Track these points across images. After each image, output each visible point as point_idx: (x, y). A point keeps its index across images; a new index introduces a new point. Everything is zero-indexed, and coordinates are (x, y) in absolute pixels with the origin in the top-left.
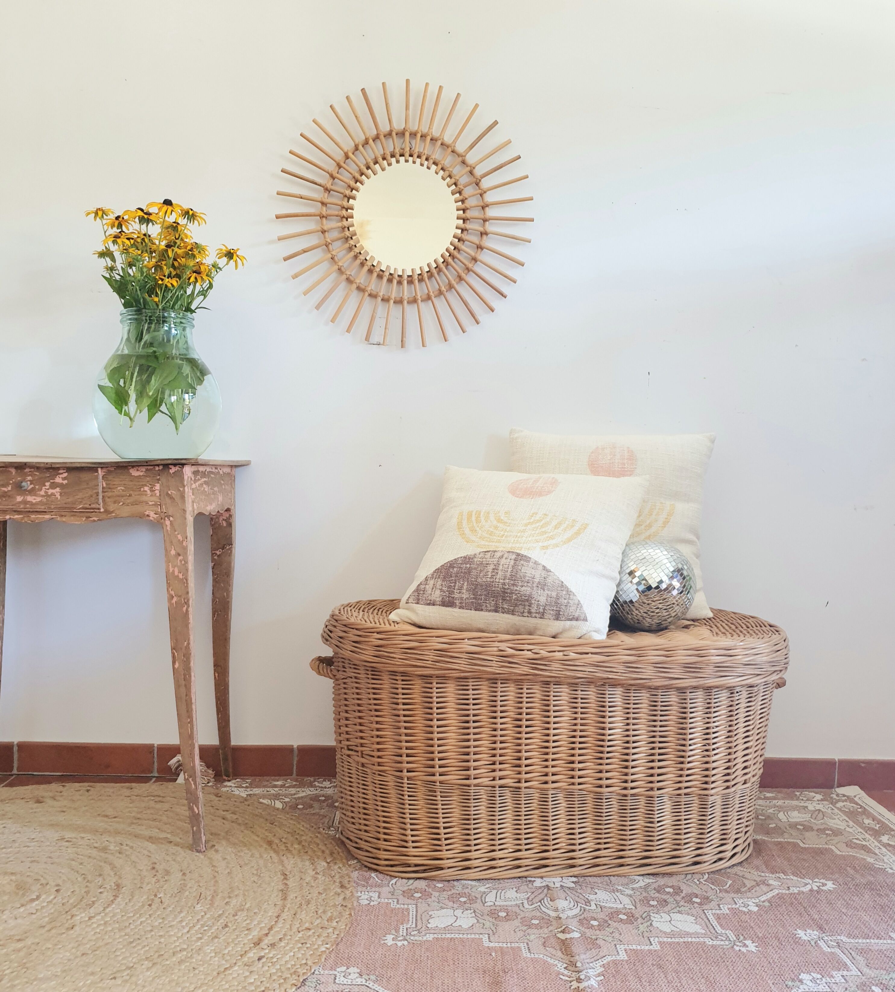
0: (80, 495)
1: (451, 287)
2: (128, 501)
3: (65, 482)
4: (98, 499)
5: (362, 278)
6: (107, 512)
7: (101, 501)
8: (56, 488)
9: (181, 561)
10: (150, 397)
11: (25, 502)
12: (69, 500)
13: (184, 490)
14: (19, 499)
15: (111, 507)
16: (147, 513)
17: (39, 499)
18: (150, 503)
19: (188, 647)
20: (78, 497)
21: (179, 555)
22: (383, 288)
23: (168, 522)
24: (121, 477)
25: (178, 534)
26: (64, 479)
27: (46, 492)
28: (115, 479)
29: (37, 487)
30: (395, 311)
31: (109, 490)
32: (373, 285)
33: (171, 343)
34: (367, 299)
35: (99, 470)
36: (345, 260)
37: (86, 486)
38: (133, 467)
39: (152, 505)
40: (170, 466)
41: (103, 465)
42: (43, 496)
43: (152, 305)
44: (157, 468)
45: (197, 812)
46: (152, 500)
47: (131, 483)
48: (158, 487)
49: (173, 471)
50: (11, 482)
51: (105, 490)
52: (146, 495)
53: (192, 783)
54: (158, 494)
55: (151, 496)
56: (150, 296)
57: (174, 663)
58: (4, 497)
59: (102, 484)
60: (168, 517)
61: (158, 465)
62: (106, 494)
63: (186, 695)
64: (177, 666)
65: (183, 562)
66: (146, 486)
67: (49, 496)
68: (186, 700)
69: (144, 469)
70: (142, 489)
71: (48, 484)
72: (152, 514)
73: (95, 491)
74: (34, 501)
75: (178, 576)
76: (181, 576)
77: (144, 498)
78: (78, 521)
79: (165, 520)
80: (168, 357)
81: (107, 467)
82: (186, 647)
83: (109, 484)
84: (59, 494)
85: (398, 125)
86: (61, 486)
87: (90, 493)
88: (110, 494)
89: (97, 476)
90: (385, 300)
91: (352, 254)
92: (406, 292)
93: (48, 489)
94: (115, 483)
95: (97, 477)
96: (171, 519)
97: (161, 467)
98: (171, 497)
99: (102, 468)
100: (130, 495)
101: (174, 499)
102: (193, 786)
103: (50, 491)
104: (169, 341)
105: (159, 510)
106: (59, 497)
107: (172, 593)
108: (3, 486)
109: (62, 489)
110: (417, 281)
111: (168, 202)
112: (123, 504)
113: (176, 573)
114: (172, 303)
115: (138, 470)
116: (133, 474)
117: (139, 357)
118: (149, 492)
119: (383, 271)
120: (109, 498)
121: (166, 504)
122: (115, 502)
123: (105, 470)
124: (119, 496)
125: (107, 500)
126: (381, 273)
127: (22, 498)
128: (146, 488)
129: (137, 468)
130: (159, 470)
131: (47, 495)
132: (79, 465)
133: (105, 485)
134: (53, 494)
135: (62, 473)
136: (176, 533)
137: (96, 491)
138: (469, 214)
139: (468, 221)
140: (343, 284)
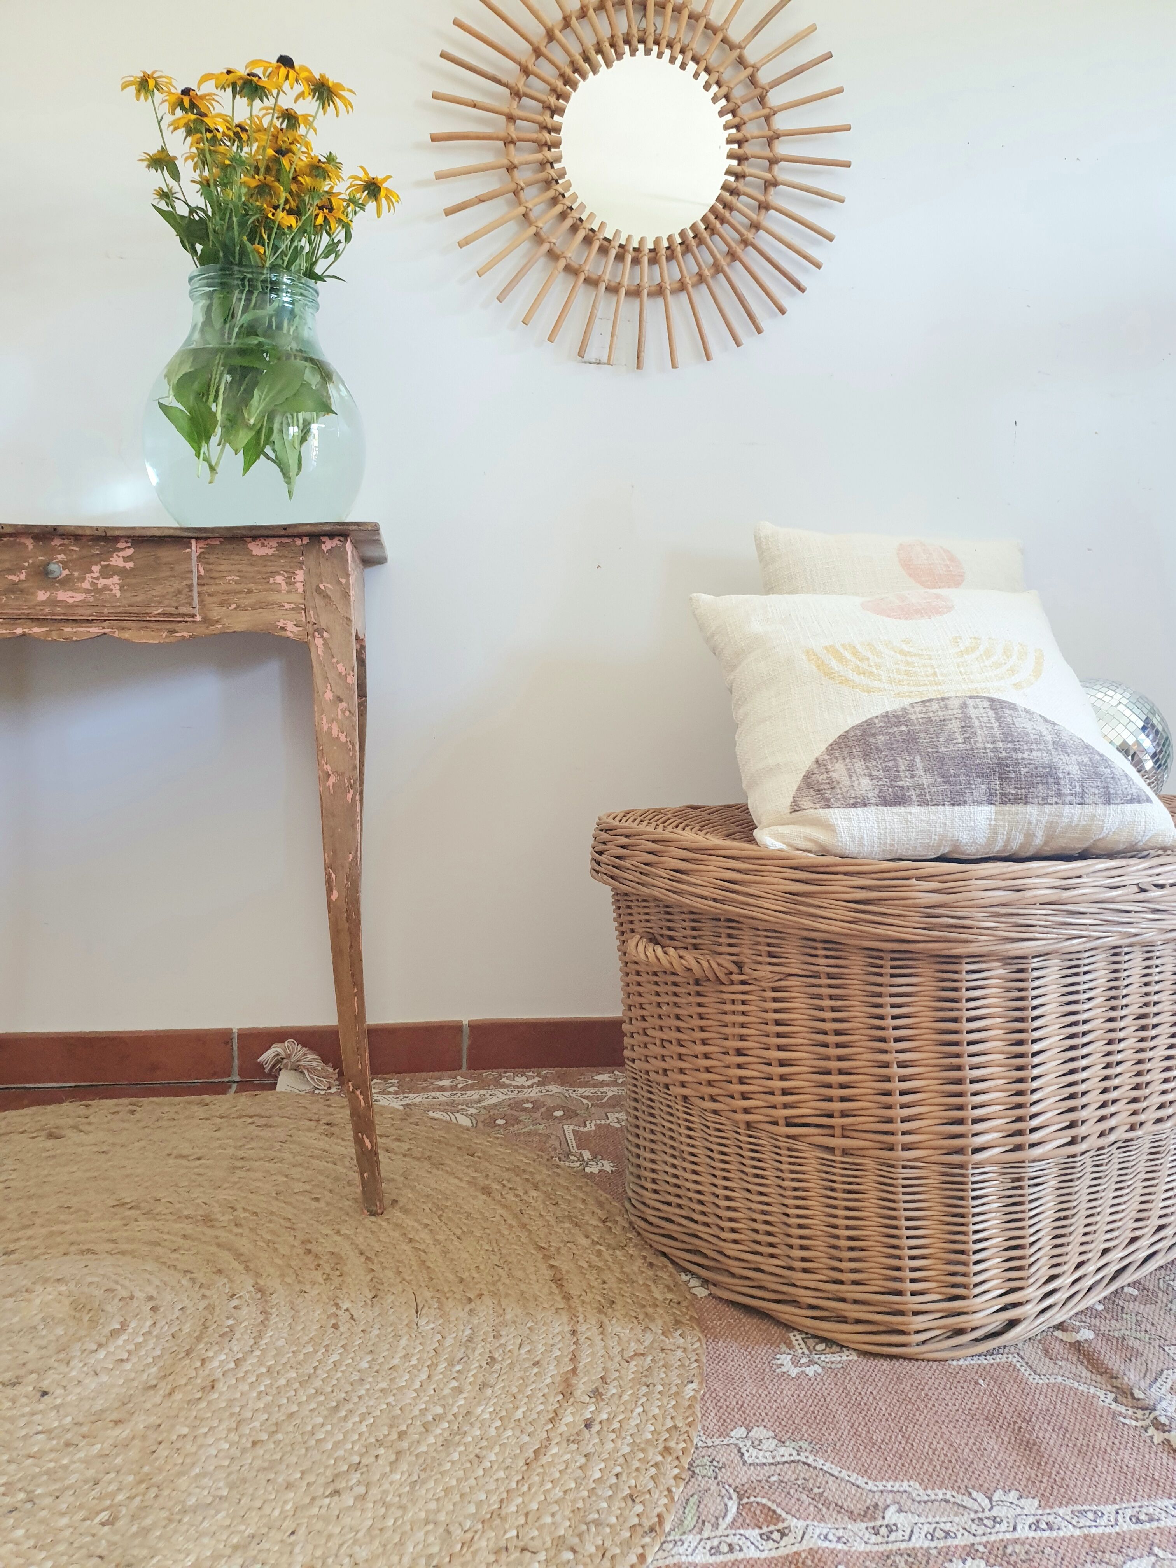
0: (158, 590)
1: (718, 269)
2: (247, 602)
3: (130, 565)
4: (191, 596)
5: (573, 250)
6: (206, 620)
7: (195, 601)
8: (111, 576)
9: (343, 711)
10: (251, 428)
11: (54, 603)
12: (138, 599)
13: (348, 581)
14: (42, 596)
15: (215, 613)
16: (281, 624)
17: (79, 597)
18: (287, 606)
19: (355, 865)
20: (154, 593)
21: (340, 700)
22: (607, 270)
23: (319, 642)
24: (232, 557)
25: (338, 662)
26: (127, 559)
27: (93, 584)
28: (222, 562)
29: (76, 574)
30: (628, 308)
31: (212, 581)
32: (592, 263)
33: (285, 331)
34: (581, 288)
35: (193, 542)
36: (545, 219)
37: (168, 574)
38: (255, 538)
39: (293, 609)
40: (323, 539)
41: (203, 535)
42: (87, 591)
43: (254, 259)
44: (299, 542)
45: (370, 1147)
46: (290, 600)
47: (251, 569)
48: (300, 576)
49: (329, 548)
50: (26, 564)
51: (203, 582)
52: (279, 591)
53: (361, 1097)
54: (301, 590)
55: (289, 592)
56: (252, 240)
57: (329, 891)
58: (13, 592)
59: (198, 569)
60: (320, 631)
61: (300, 536)
62: (205, 588)
63: (351, 947)
64: (335, 896)
65: (347, 713)
66: (279, 574)
67: (100, 591)
68: (351, 956)
69: (274, 543)
70: (272, 580)
71: (96, 569)
72: (290, 626)
73: (185, 583)
74: (71, 601)
75: (338, 738)
76: (343, 738)
77: (275, 597)
78: (153, 638)
79: (314, 636)
80: (281, 356)
81: (206, 538)
82: (351, 863)
83: (211, 570)
84: (118, 587)
86: (121, 572)
87: (177, 585)
88: (212, 589)
89: (190, 554)
90: (612, 290)
91: (558, 209)
92: (648, 276)
93: (97, 578)
94: (222, 568)
95: (189, 557)
96: (325, 634)
97: (306, 540)
98: (326, 596)
99: (197, 539)
100: (250, 591)
101: (330, 598)
102: (363, 1103)
103: (102, 582)
104: (279, 327)
105: (304, 619)
106: (118, 594)
107: (328, 768)
108: (10, 571)
109: (122, 578)
110: (664, 258)
111: (286, 61)
112: (238, 607)
113: (335, 733)
114: (286, 259)
115: (263, 545)
116: (254, 553)
117: (229, 353)
118: (284, 585)
119: (609, 241)
120: (210, 595)
121: (315, 608)
122: (221, 604)
123: (202, 544)
124: (228, 592)
125: (208, 599)
126: (605, 243)
127: (48, 594)
128: (279, 579)
129: (262, 540)
130: (302, 545)
131: (95, 590)
132: (158, 533)
133: (202, 573)
134: (106, 588)
135: (123, 549)
136: (335, 660)
137: (188, 582)
138: (748, 149)
139: (746, 162)
140: (542, 262)
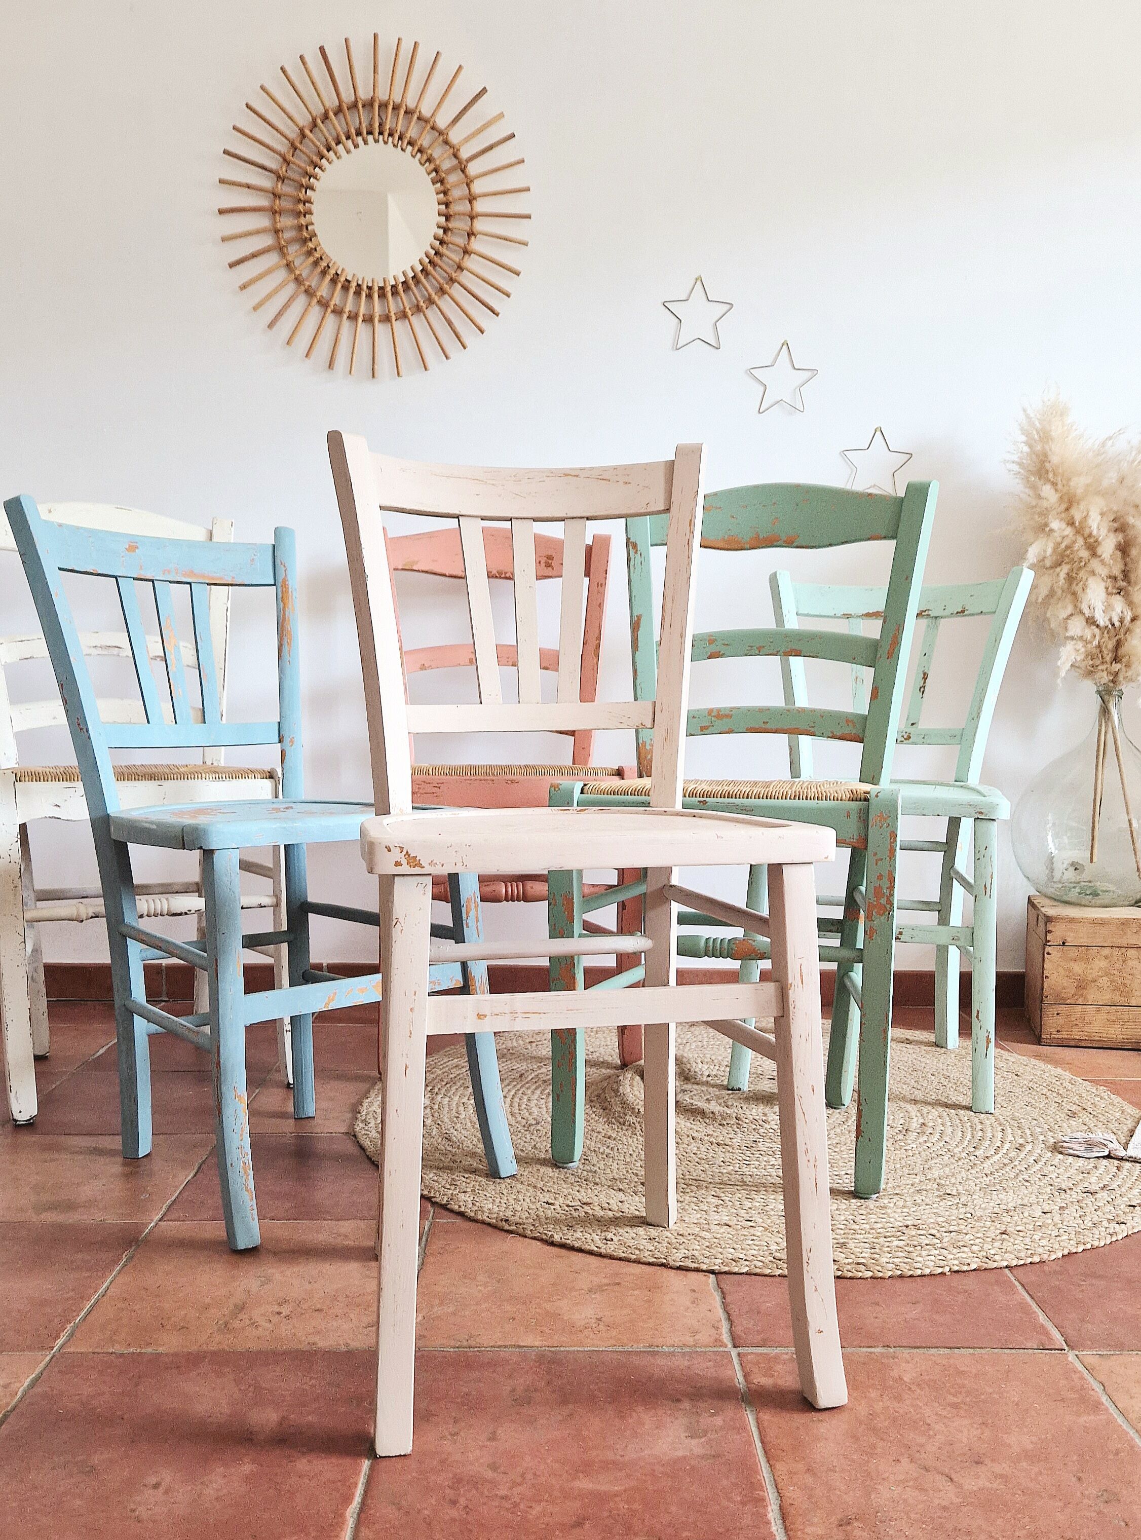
1: (430, 301)
5: (323, 290)
22: (349, 303)
32: (337, 299)
34: (330, 316)
85: (364, 94)
90: (352, 318)
91: (311, 259)
110: (389, 294)
126: (347, 283)
139: (452, 218)
140: (302, 297)
